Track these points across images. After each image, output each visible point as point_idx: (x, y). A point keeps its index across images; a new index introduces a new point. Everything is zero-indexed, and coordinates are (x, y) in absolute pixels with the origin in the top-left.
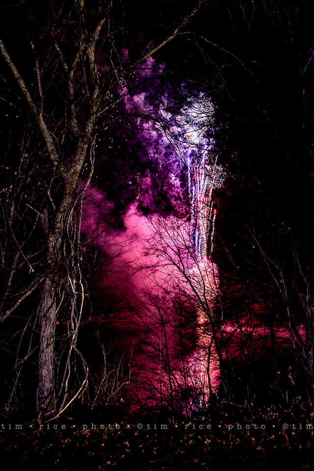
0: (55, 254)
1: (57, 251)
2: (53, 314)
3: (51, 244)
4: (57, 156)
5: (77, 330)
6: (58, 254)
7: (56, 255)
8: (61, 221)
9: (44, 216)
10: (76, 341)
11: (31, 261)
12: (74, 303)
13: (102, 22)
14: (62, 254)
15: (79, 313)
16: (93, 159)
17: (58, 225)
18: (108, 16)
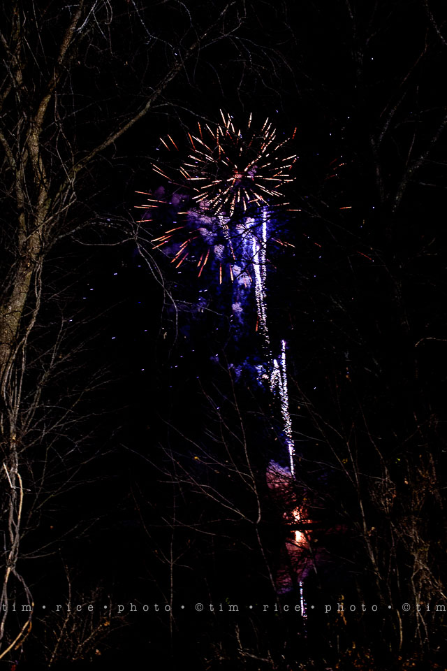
10: (15, 560)
12: (12, 503)
13: (47, 100)
16: (38, 290)
18: (54, 91)
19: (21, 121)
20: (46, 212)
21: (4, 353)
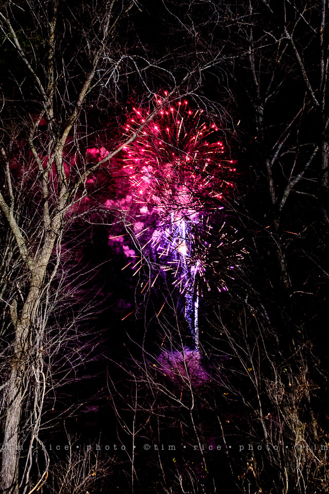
0: (21, 344)
1: (24, 341)
2: (17, 404)
3: (18, 335)
4: (26, 251)
7: (23, 345)
8: (28, 312)
9: (13, 307)
10: (38, 431)
12: (37, 393)
13: (69, 128)
14: (29, 344)
15: (41, 402)
16: (58, 252)
17: (25, 316)
18: (73, 124)
19: (52, 141)
20: (65, 201)
21: (35, 292)
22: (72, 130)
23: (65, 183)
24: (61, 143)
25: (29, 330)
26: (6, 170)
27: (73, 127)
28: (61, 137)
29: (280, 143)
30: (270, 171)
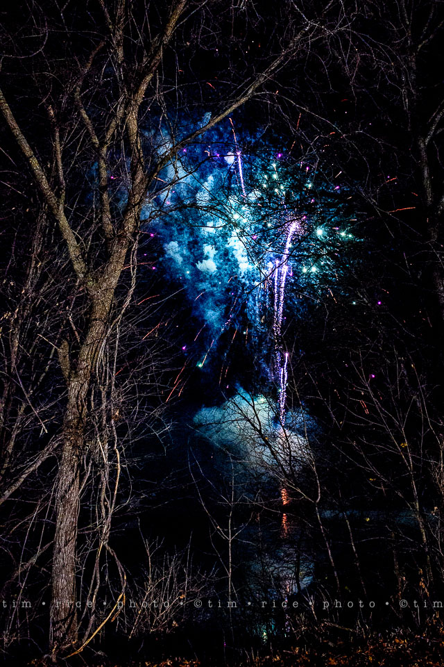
0: (78, 407)
1: (81, 401)
2: (75, 496)
3: (73, 394)
4: (83, 265)
5: (109, 519)
6: (83, 406)
7: (80, 408)
8: (87, 358)
9: (63, 351)
10: (108, 535)
11: (44, 416)
12: (105, 479)
13: (148, 78)
14: (89, 407)
15: (113, 495)
16: (134, 268)
17: (84, 364)
18: (155, 71)
19: (122, 98)
20: (143, 191)
21: (97, 329)
22: (153, 80)
23: (141, 163)
24: (136, 101)
25: (89, 385)
26: (55, 141)
27: (155, 76)
28: (136, 92)
29: (438, 113)
30: (424, 154)
